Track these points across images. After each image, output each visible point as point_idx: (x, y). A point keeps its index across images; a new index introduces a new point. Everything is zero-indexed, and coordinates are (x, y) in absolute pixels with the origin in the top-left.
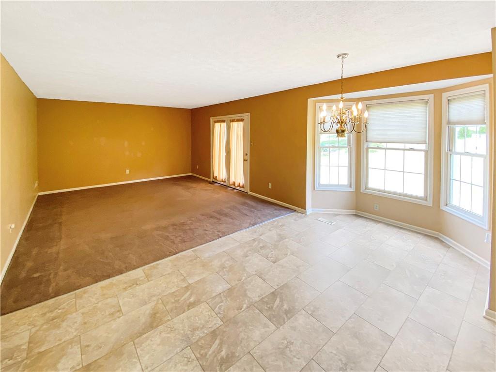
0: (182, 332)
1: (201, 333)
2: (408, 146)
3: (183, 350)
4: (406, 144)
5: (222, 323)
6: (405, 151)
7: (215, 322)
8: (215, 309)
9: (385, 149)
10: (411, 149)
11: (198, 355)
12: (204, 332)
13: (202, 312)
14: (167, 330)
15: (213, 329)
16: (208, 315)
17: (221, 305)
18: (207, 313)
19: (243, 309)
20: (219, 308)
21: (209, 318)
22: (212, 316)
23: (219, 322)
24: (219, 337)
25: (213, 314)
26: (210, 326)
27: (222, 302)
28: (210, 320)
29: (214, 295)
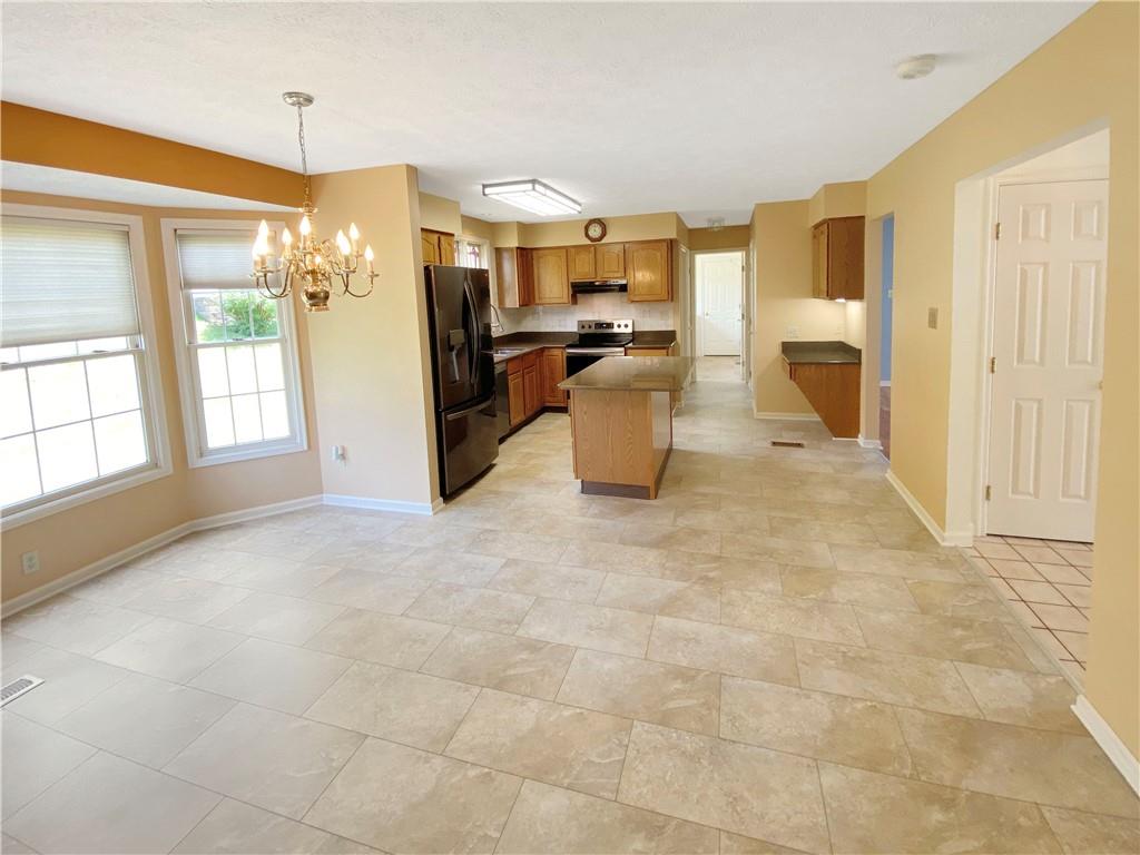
0: (716, 775)
1: (684, 739)
2: (86, 347)
3: (734, 742)
4: (80, 343)
5: (635, 722)
6: (88, 362)
7: (644, 736)
8: (619, 761)
9: (26, 365)
10: (100, 354)
11: (714, 712)
12: (679, 738)
13: (648, 781)
14: (743, 810)
15: (660, 727)
16: (641, 762)
17: (599, 756)
18: (641, 767)
19: (578, 711)
20: (609, 756)
21: (646, 753)
22: (638, 751)
23: (639, 728)
24: (664, 708)
25: (632, 753)
26: (660, 737)
27: (589, 763)
28: (647, 748)
29: (581, 799)
